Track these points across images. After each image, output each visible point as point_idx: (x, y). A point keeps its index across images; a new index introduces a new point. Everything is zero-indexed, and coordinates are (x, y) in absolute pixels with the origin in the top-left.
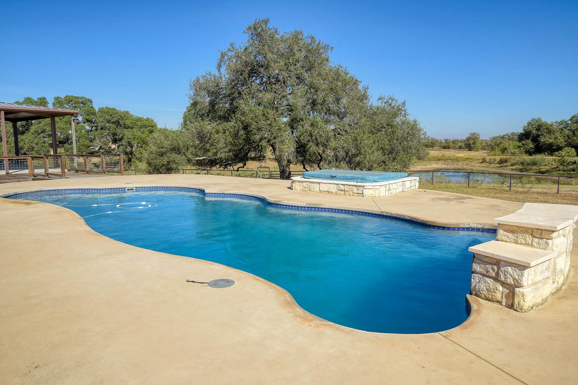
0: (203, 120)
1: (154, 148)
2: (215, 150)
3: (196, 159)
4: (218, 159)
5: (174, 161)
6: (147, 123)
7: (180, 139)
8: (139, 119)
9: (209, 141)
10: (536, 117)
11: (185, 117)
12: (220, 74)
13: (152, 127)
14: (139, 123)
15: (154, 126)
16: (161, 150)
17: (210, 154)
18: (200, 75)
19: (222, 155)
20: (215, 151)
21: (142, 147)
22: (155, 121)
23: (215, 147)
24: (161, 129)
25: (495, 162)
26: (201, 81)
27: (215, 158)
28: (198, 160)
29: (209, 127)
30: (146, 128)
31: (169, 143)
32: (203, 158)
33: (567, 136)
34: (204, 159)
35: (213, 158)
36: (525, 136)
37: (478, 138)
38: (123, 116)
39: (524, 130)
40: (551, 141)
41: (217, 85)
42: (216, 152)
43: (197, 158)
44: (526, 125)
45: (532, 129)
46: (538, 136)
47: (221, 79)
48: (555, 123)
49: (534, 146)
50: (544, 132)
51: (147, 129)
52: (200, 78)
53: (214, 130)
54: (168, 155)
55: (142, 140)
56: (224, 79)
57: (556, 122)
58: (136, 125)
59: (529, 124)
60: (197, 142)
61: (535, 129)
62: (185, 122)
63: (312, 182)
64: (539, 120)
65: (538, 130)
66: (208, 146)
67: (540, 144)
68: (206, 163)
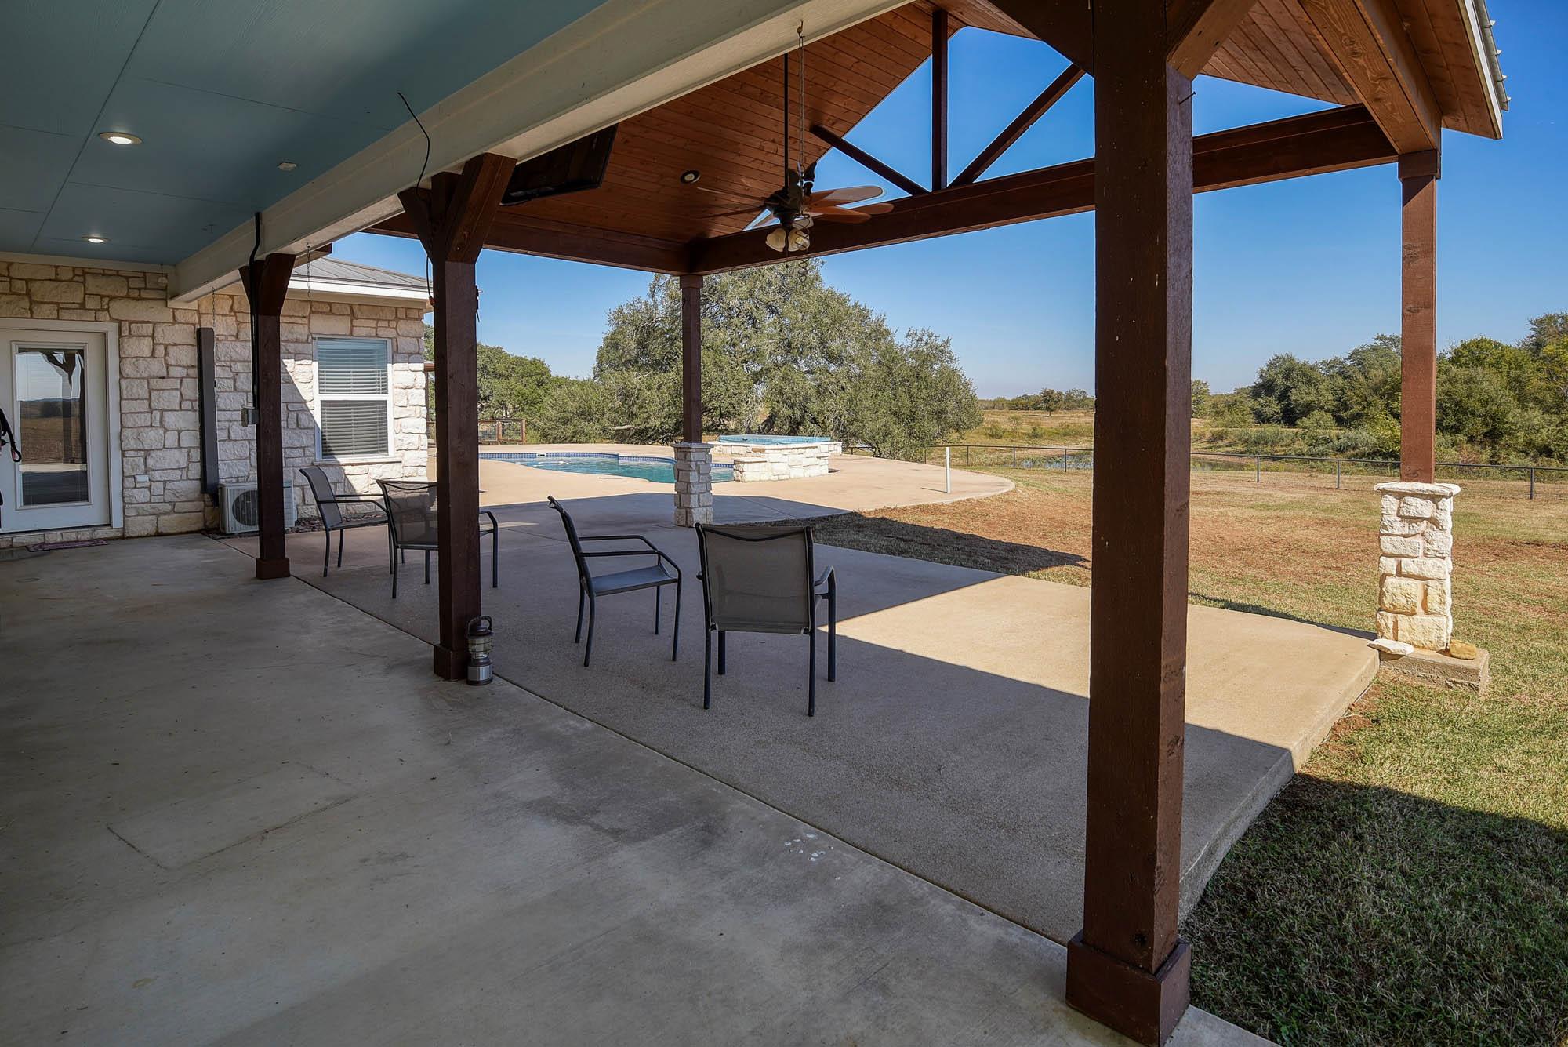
0: (627, 369)
1: (553, 413)
2: (645, 415)
3: (616, 428)
4: (650, 428)
5: (583, 431)
6: (533, 368)
7: (592, 399)
8: (521, 361)
9: (637, 401)
10: (1282, 353)
11: (600, 357)
12: (655, 302)
13: (542, 374)
14: (520, 369)
15: (545, 372)
16: (564, 415)
17: (637, 421)
18: (623, 303)
19: (655, 422)
20: (645, 417)
21: (523, 410)
22: (547, 363)
23: (646, 410)
24: (557, 378)
25: (1203, 440)
26: (626, 312)
27: (645, 427)
28: (619, 430)
29: (636, 380)
30: (531, 376)
31: (576, 404)
32: (626, 427)
33: (1341, 390)
34: (629, 429)
35: (642, 427)
36: (1264, 388)
37: (1205, 391)
38: (492, 355)
39: (1262, 377)
40: (1309, 398)
41: (650, 318)
42: (648, 418)
43: (618, 428)
44: (1265, 368)
45: (1276, 376)
46: (1288, 389)
47: (656, 308)
48: (1322, 363)
49: (1281, 409)
50: (1298, 382)
51: (534, 378)
52: (625, 308)
53: (644, 385)
54: (575, 422)
55: (524, 398)
56: (660, 308)
57: (1325, 363)
58: (514, 372)
59: (1271, 365)
60: (618, 403)
61: (1281, 376)
62: (600, 365)
63: (726, 446)
64: (1289, 359)
65: (1287, 377)
66: (635, 409)
67: (1291, 404)
68: (633, 435)
